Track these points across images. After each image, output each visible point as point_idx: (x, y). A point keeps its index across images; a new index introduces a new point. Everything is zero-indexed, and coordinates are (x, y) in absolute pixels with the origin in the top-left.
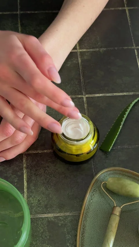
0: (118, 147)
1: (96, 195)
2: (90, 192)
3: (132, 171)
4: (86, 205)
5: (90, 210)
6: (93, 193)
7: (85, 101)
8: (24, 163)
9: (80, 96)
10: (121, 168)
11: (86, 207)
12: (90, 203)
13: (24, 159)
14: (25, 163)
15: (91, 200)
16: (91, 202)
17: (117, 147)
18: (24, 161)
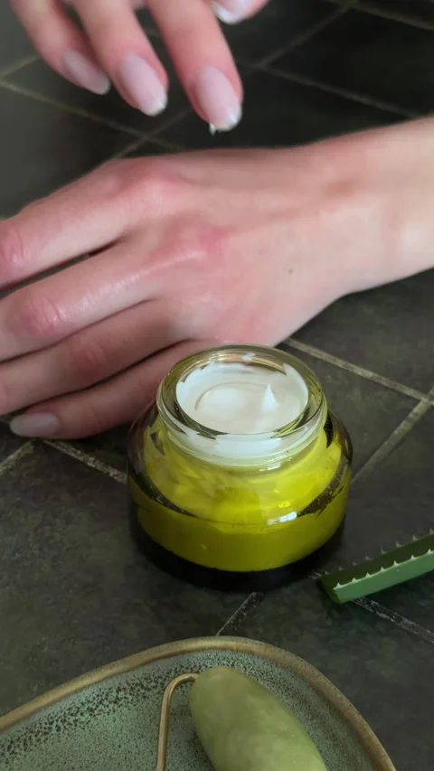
0: (406, 620)
1: (125, 710)
2: (110, 677)
3: (358, 717)
4: (45, 713)
5: (43, 746)
6: (121, 694)
7: (416, 415)
8: (5, 462)
9: (409, 392)
10: (323, 680)
11: (37, 717)
12: (72, 719)
13: (18, 451)
14: (6, 465)
15: (87, 715)
16: (83, 719)
17: (399, 620)
18: (11, 457)
